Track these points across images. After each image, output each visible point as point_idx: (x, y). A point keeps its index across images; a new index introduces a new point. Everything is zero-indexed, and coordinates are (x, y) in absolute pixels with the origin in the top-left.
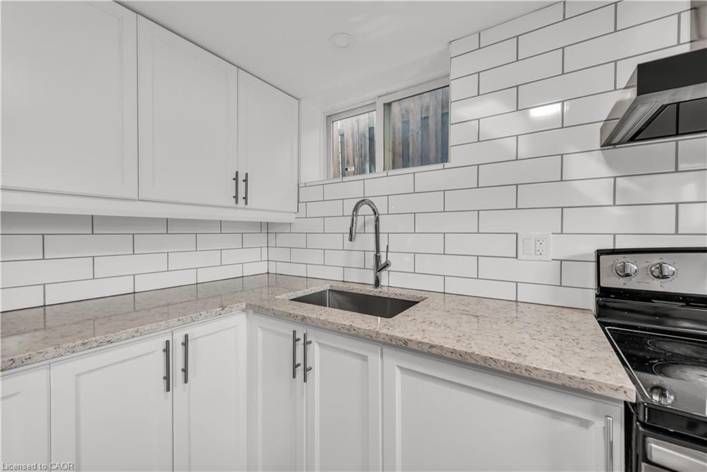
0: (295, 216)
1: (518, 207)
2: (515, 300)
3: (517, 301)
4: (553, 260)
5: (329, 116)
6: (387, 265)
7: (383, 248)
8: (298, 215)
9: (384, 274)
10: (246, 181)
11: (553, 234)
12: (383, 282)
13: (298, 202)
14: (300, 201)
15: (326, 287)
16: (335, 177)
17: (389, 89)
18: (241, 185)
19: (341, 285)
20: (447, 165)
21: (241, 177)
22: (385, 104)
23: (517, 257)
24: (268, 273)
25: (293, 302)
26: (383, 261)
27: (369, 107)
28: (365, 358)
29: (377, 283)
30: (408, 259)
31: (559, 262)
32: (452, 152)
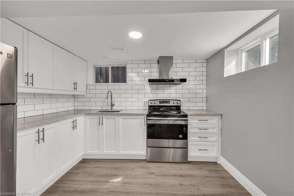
1: (139, 93)
2: (138, 109)
5: (94, 66)
6: (114, 104)
7: (113, 101)
8: (86, 93)
9: (113, 107)
12: (113, 109)
14: (87, 89)
22: (111, 67)
23: (138, 102)
24: (74, 110)
26: (113, 104)
28: (115, 118)
29: (112, 109)
30: (119, 103)
31: (144, 102)
32: (128, 82)
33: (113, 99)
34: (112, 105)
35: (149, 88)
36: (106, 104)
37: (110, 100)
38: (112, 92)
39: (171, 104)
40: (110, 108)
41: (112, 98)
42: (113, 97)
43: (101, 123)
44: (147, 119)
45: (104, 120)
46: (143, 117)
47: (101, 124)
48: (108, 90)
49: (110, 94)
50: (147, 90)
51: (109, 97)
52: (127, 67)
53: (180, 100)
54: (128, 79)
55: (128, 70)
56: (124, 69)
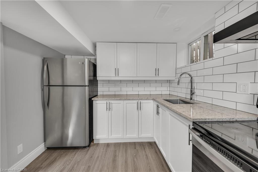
0: (175, 78)
1: (237, 72)
2: (235, 109)
3: (236, 110)
4: (250, 94)
5: (189, 44)
6: (194, 93)
9: (193, 96)
10: (158, 70)
11: (250, 83)
13: (176, 74)
15: (179, 98)
16: (191, 63)
17: (205, 31)
18: (157, 71)
19: (185, 99)
20: (213, 58)
21: (157, 70)
22: (205, 36)
23: (236, 92)
24: (169, 94)
25: (164, 101)
27: (199, 39)
29: (191, 99)
30: (202, 91)
31: (253, 95)
41: (191, 83)
45: (160, 109)
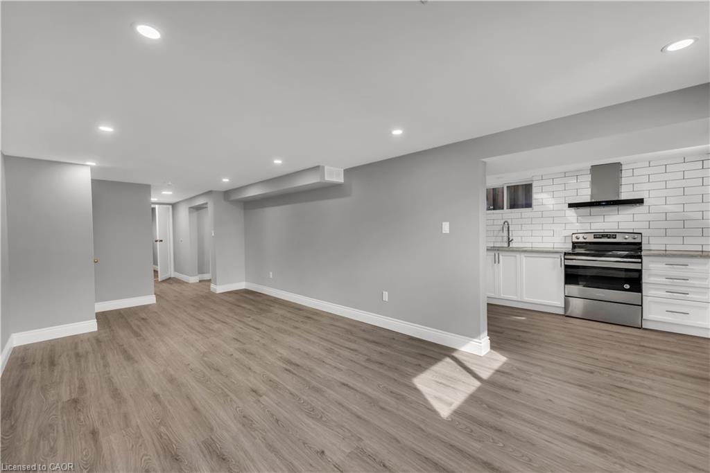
6: (512, 240)
7: (510, 235)
12: (511, 246)
20: (531, 208)
22: (507, 186)
23: (554, 236)
26: (510, 239)
29: (509, 246)
30: (520, 238)
32: (534, 207)
33: (510, 232)
34: (509, 241)
35: (575, 215)
36: (500, 239)
37: (506, 233)
38: (510, 223)
39: (619, 239)
40: (506, 245)
41: (508, 230)
42: (510, 229)
43: (496, 261)
44: (565, 259)
45: (501, 257)
46: (558, 255)
47: (497, 263)
48: (504, 221)
49: (507, 226)
50: (569, 218)
51: (505, 229)
52: (534, 185)
53: (641, 234)
54: (534, 203)
55: (534, 189)
56: (528, 188)
